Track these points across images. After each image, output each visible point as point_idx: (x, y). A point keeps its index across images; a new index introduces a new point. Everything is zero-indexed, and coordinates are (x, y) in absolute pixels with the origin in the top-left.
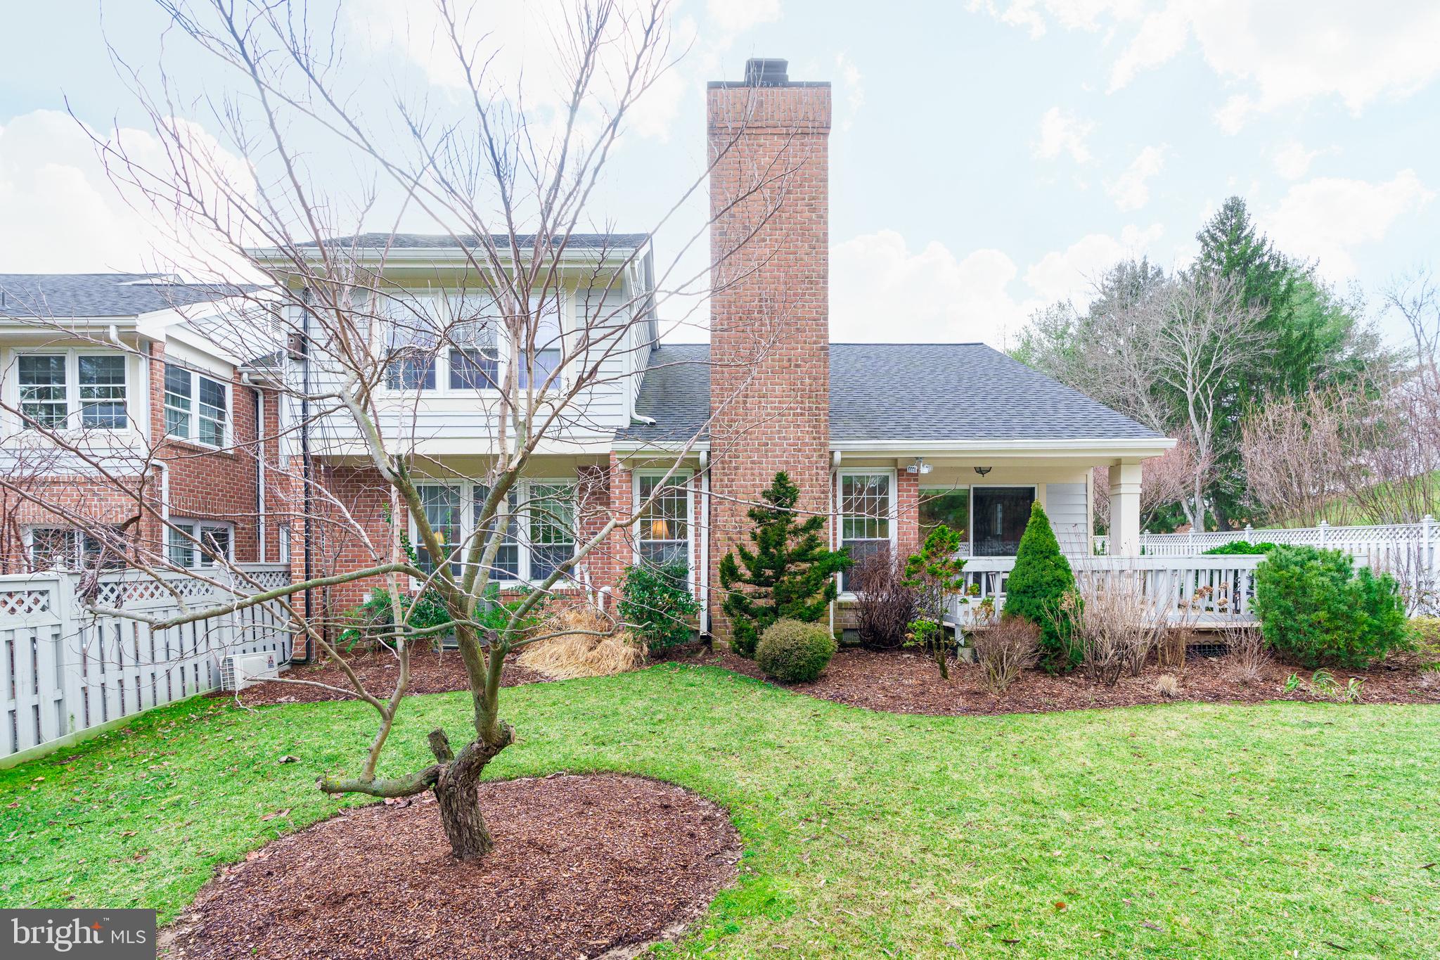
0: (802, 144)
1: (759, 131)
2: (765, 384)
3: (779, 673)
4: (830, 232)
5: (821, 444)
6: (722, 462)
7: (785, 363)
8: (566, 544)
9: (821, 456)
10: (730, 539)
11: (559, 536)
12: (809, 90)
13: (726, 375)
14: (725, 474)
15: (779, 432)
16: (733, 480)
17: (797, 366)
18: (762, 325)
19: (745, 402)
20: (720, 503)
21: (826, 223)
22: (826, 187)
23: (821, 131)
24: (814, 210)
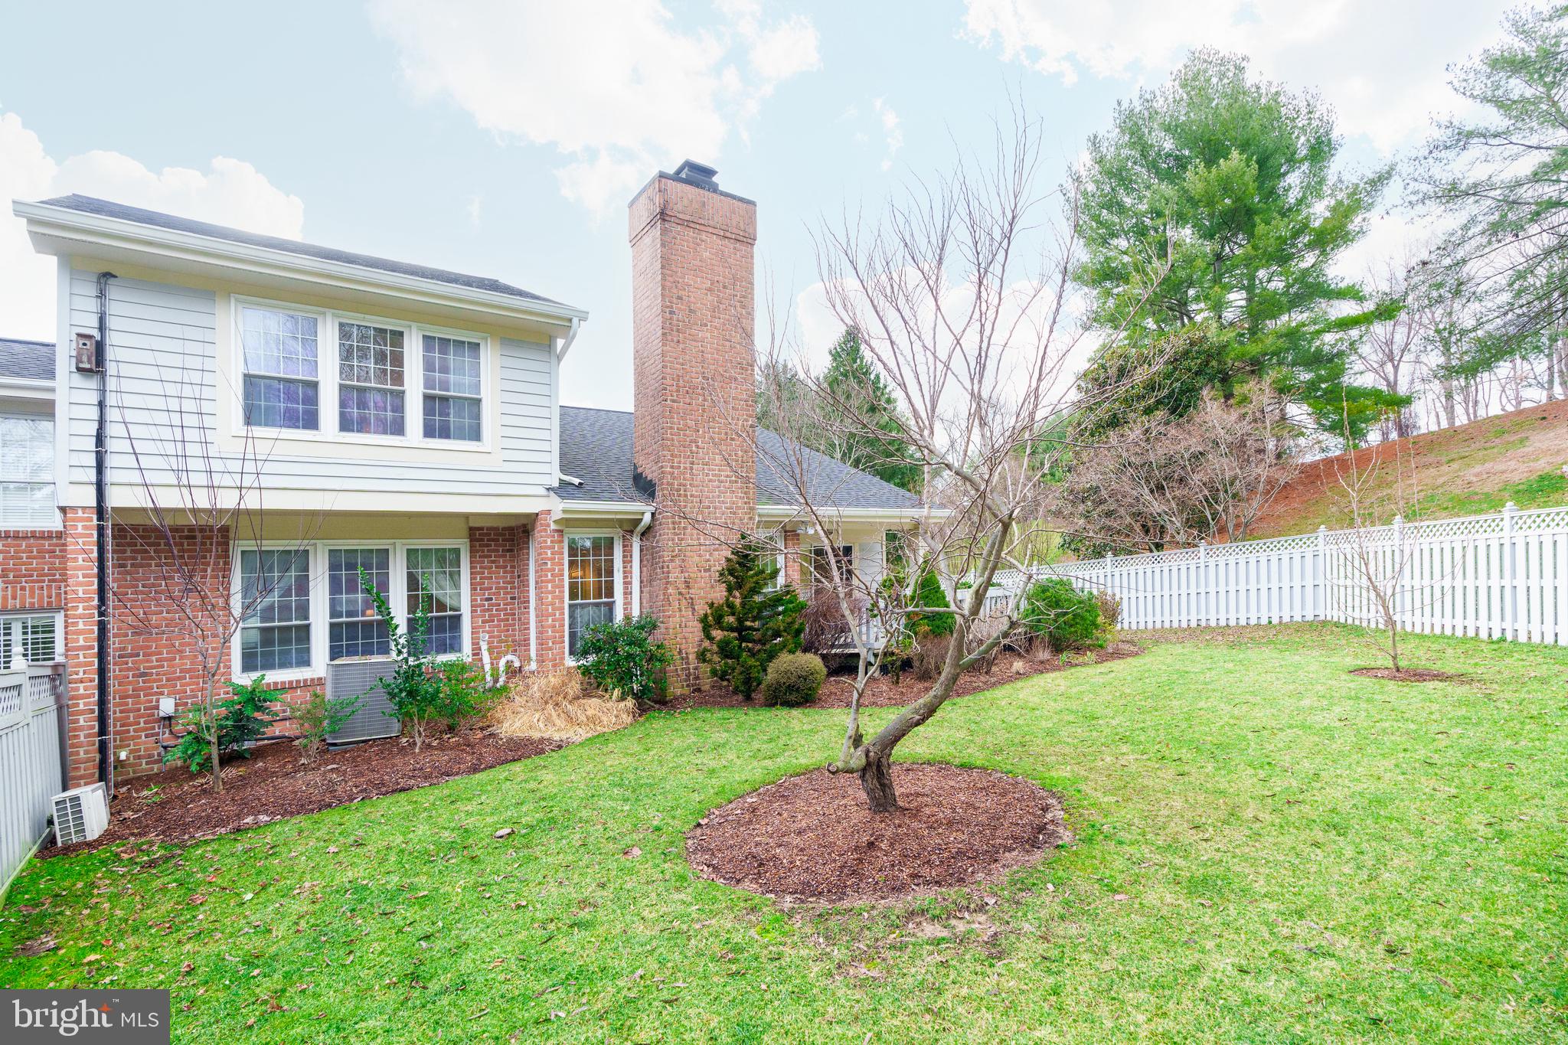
0: (735, 248)
1: (702, 228)
2: (708, 453)
3: (792, 697)
4: (756, 327)
5: (750, 508)
6: (673, 523)
7: (723, 436)
8: (452, 613)
9: (750, 519)
10: (680, 593)
11: (442, 606)
12: (740, 203)
13: (676, 443)
14: (676, 534)
15: (719, 496)
16: (682, 539)
17: (732, 439)
18: (705, 400)
19: (692, 469)
20: (672, 561)
21: (753, 319)
22: (753, 289)
23: (750, 241)
24: (744, 307)
